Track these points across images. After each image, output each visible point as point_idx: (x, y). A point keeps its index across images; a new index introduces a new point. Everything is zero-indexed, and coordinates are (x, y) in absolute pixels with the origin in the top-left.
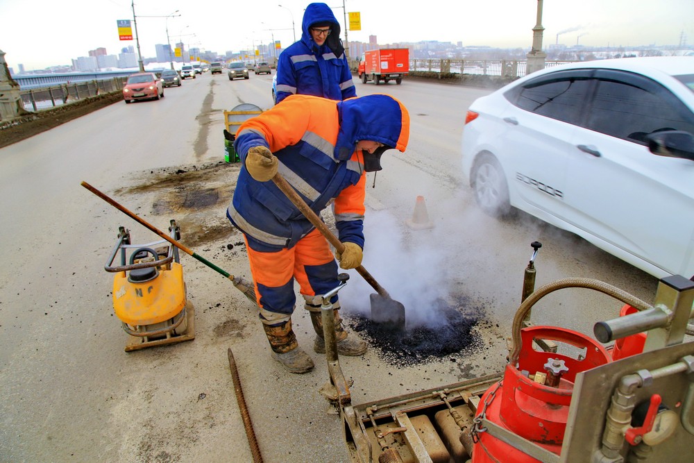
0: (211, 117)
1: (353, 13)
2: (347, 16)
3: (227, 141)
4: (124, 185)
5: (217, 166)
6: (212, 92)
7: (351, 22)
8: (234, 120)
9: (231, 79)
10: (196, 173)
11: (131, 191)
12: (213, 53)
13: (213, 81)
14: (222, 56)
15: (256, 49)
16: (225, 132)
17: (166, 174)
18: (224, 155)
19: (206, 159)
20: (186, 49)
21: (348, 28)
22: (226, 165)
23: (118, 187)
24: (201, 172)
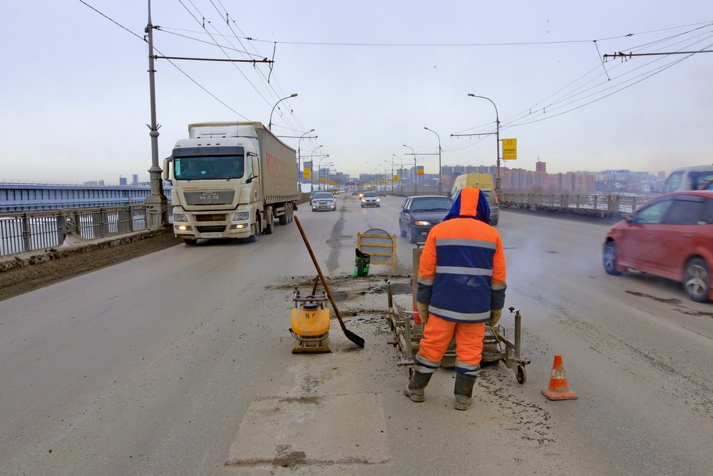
0: (342, 242)
1: (508, 140)
2: (501, 142)
3: (358, 258)
4: (272, 284)
5: (347, 278)
6: (342, 219)
7: (505, 150)
8: (366, 242)
9: (363, 206)
10: (329, 281)
11: (278, 288)
12: (345, 176)
13: (343, 207)
14: (354, 179)
15: (395, 173)
16: (357, 250)
17: (304, 281)
18: (353, 270)
19: (337, 273)
20: (315, 169)
21: (501, 156)
22: (355, 277)
23: (269, 285)
24: (334, 281)
